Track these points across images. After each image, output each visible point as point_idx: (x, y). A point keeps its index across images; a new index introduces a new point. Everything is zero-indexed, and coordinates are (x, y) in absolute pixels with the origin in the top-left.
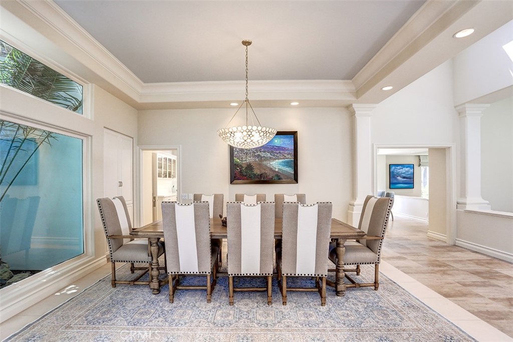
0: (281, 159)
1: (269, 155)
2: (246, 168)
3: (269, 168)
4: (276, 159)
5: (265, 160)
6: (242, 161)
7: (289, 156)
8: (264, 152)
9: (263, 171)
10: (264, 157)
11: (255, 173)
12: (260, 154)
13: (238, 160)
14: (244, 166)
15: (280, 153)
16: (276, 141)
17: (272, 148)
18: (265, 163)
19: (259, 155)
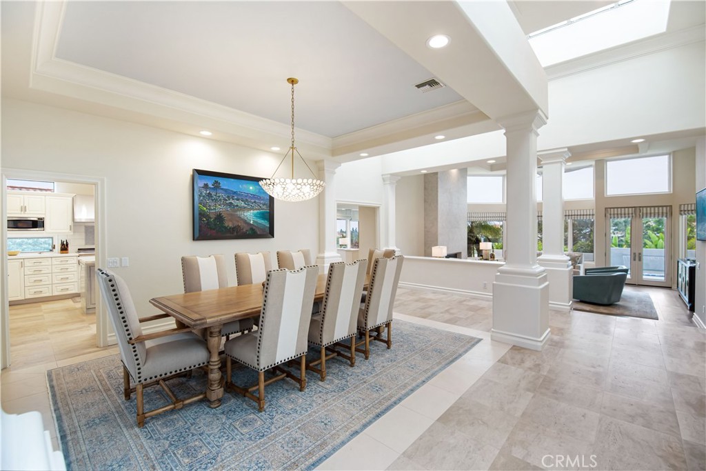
0: (256, 209)
1: (243, 204)
2: (216, 219)
3: (242, 219)
4: (250, 209)
5: (238, 210)
6: (209, 209)
7: (264, 207)
8: (238, 200)
9: (236, 224)
10: (237, 206)
11: (226, 225)
12: (233, 202)
13: (205, 209)
14: (213, 216)
15: (255, 202)
16: (251, 188)
17: (246, 196)
18: (238, 213)
19: (231, 203)
